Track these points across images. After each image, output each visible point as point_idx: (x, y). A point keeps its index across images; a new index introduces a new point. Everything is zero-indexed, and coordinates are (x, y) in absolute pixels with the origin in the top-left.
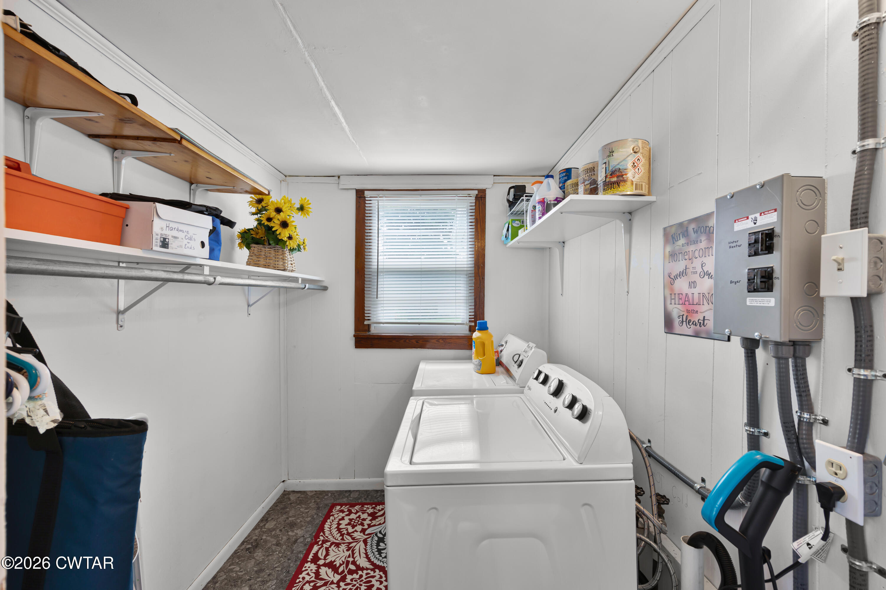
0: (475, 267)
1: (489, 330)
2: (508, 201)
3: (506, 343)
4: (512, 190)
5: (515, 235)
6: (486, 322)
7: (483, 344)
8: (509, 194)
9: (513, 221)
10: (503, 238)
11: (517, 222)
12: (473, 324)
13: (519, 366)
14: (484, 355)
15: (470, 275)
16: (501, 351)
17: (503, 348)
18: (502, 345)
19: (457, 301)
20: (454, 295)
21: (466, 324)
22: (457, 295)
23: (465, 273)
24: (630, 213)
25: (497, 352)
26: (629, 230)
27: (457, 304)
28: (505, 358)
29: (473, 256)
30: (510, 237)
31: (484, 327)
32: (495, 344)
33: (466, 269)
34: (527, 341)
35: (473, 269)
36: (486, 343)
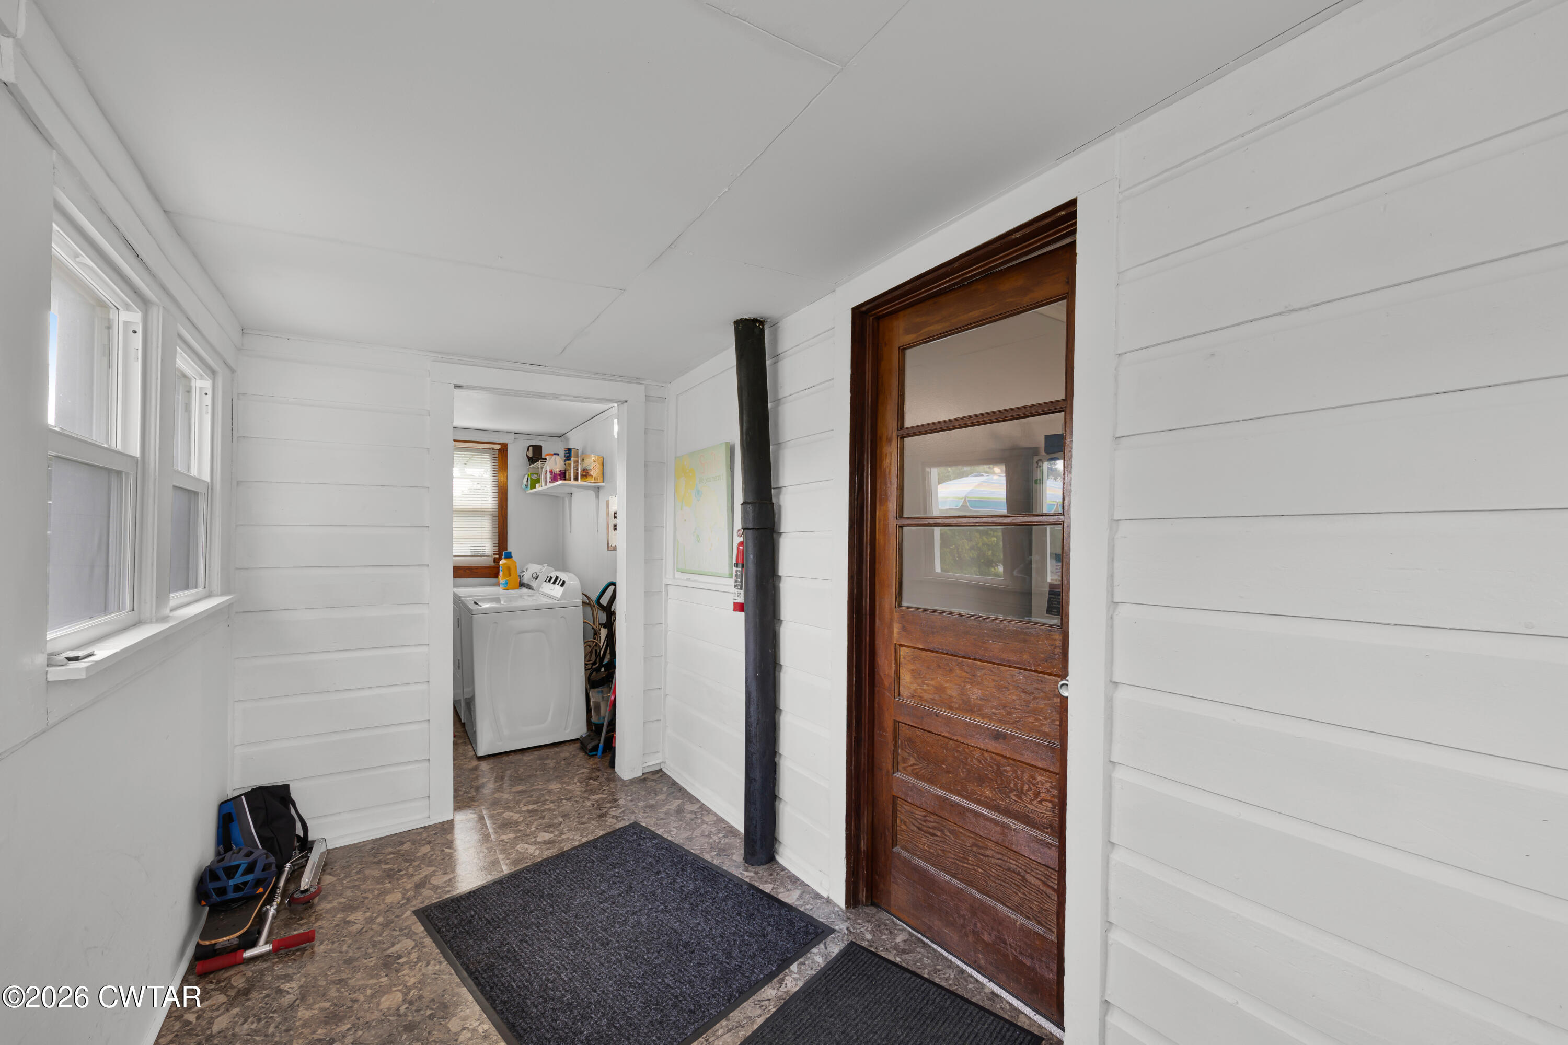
0: (498, 508)
1: (513, 558)
2: (528, 456)
3: (527, 570)
4: (531, 448)
5: (533, 487)
6: (510, 553)
7: (509, 569)
8: (528, 451)
9: (532, 474)
10: (524, 486)
11: (535, 475)
12: (497, 556)
13: (536, 579)
14: (510, 576)
15: (494, 515)
16: (523, 576)
17: (524, 573)
18: (524, 572)
19: (483, 537)
20: (480, 532)
21: (492, 556)
22: (483, 532)
23: (490, 513)
24: (598, 488)
25: (520, 576)
26: (597, 497)
27: (483, 540)
28: (526, 579)
29: (496, 497)
30: (529, 486)
31: (509, 556)
32: (519, 570)
33: (490, 510)
34: (542, 564)
35: (497, 510)
36: (512, 567)
